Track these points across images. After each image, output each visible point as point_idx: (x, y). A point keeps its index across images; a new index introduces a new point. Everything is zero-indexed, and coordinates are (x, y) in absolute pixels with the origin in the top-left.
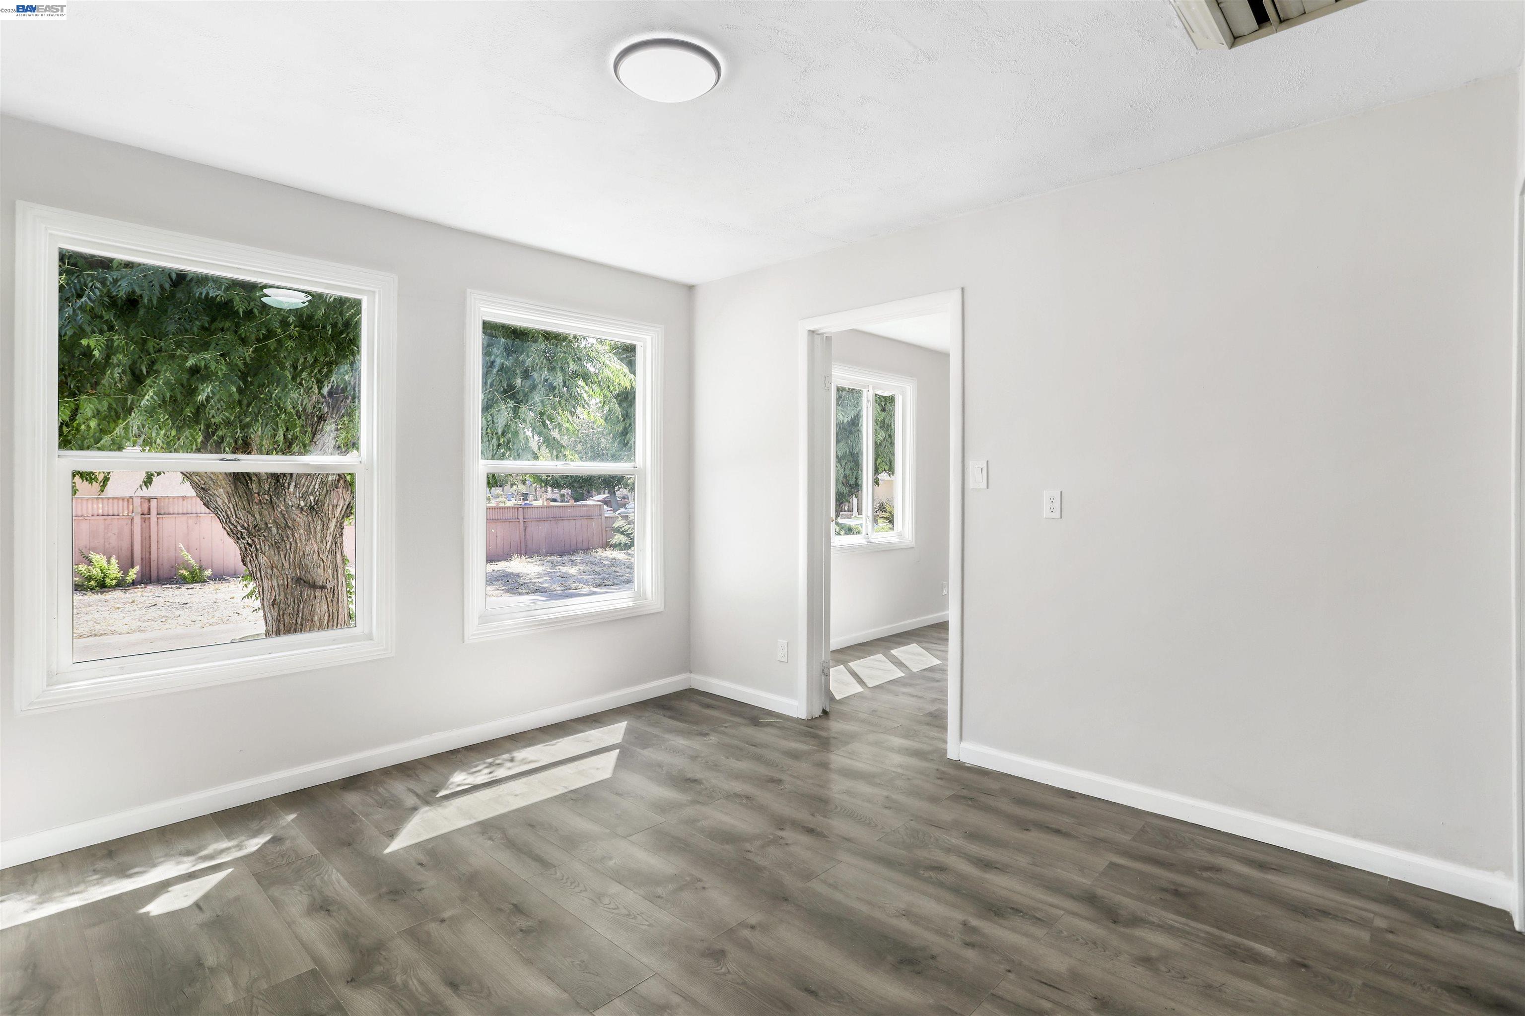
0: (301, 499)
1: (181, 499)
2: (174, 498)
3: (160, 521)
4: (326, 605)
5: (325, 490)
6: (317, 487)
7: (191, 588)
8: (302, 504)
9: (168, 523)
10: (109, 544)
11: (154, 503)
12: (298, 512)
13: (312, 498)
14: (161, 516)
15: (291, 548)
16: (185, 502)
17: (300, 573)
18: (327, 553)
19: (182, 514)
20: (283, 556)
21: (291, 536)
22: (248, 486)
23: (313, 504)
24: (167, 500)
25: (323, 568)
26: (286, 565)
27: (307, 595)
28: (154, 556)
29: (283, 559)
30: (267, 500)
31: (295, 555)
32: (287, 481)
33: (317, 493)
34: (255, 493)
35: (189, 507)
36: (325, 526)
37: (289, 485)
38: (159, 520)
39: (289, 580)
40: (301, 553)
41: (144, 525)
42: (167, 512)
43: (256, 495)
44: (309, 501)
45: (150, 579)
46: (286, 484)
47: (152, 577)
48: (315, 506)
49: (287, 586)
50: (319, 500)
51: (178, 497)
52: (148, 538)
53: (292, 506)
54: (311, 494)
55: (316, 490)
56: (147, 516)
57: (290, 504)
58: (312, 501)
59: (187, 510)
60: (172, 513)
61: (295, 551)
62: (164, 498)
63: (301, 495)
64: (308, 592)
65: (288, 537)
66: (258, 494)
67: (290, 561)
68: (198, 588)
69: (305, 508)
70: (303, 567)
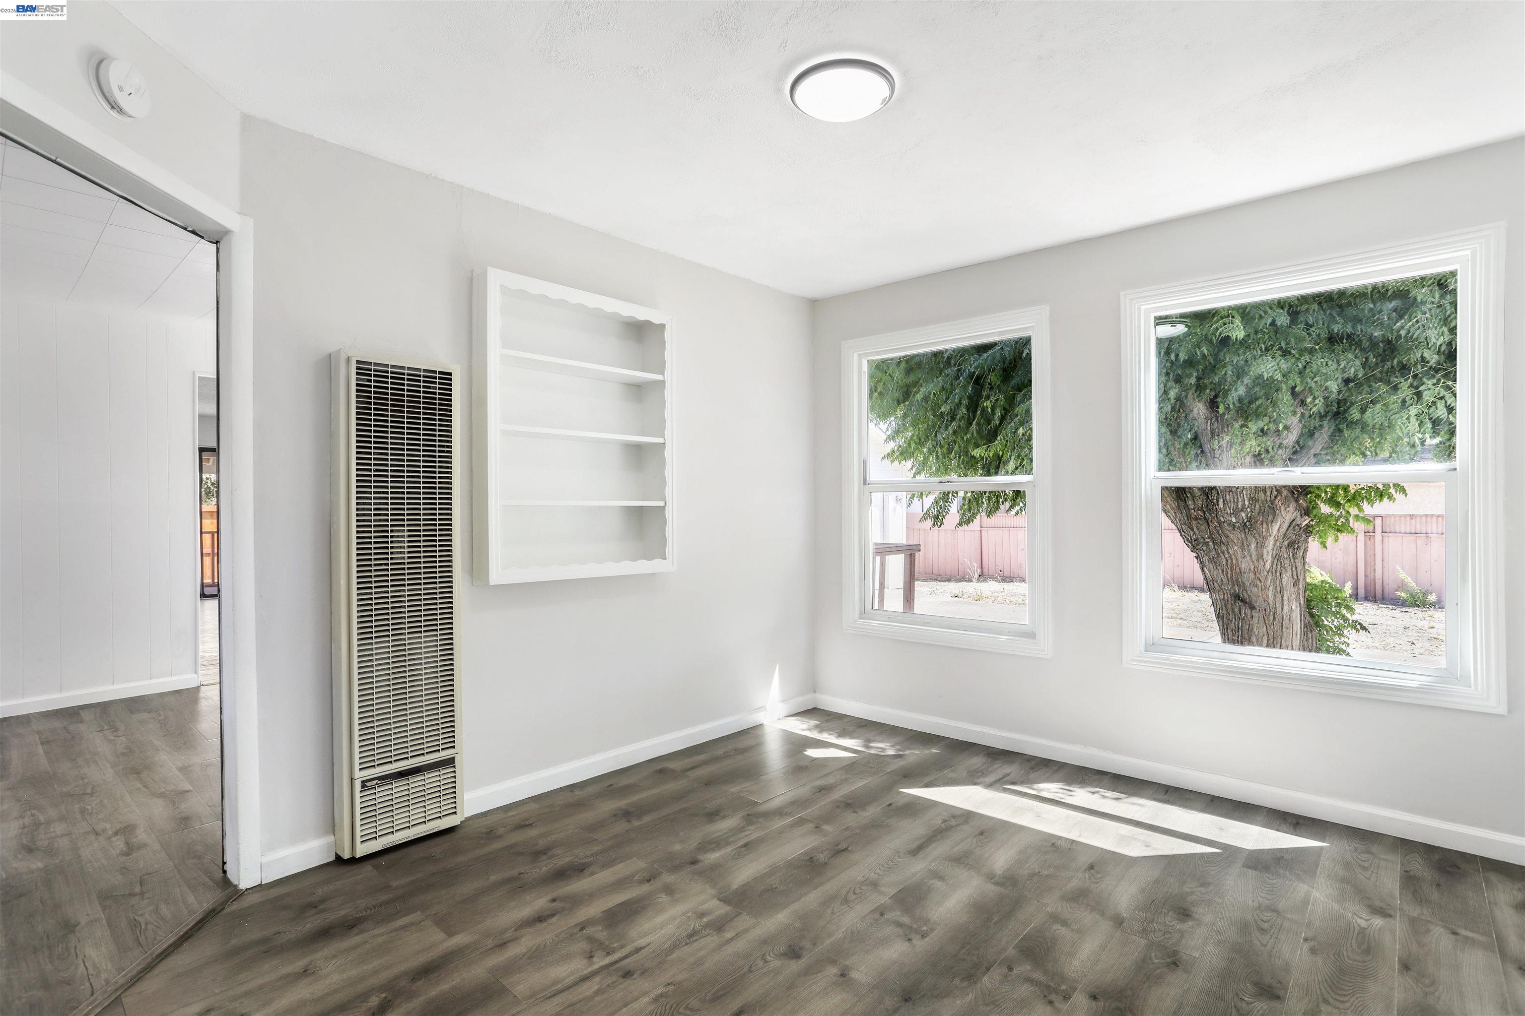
0: (1232, 516)
1: (1408, 518)
2: (1401, 516)
3: (1386, 540)
4: (1265, 627)
5: (1257, 506)
6: (1247, 503)
7: (1405, 612)
8: (1234, 520)
9: (1393, 542)
10: (1336, 559)
11: (1378, 522)
12: (1230, 529)
13: (1243, 515)
14: (1386, 534)
15: (1227, 563)
16: (1413, 521)
17: (1239, 590)
18: (1266, 573)
19: (1410, 533)
20: (1220, 571)
21: (1226, 552)
22: (1186, 502)
23: (1245, 521)
24: (1393, 519)
25: (1260, 588)
26: (1225, 581)
27: (1245, 613)
28: (1378, 574)
29: (1221, 574)
30: (1201, 516)
31: (1232, 571)
32: (1215, 498)
33: (1249, 510)
34: (1192, 509)
35: (1418, 526)
36: (1261, 546)
37: (1218, 501)
38: (1384, 539)
39: (1229, 595)
40: (1238, 570)
41: (1369, 543)
42: (1393, 531)
43: (1193, 511)
44: (1240, 517)
45: (1375, 596)
46: (1215, 501)
47: (1377, 595)
48: (1248, 523)
49: (1228, 601)
50: (1252, 517)
51: (1405, 516)
52: (1372, 556)
53: (1224, 522)
54: (1242, 510)
55: (1246, 506)
56: (1372, 534)
57: (1222, 520)
58: (1245, 518)
59: (1416, 529)
60: (1398, 531)
61: (1232, 568)
62: (1390, 516)
63: (1232, 512)
64: (1245, 611)
65: (1223, 553)
66: (1194, 509)
67: (1228, 577)
68: (1413, 612)
69: (1237, 525)
70: (1240, 585)
